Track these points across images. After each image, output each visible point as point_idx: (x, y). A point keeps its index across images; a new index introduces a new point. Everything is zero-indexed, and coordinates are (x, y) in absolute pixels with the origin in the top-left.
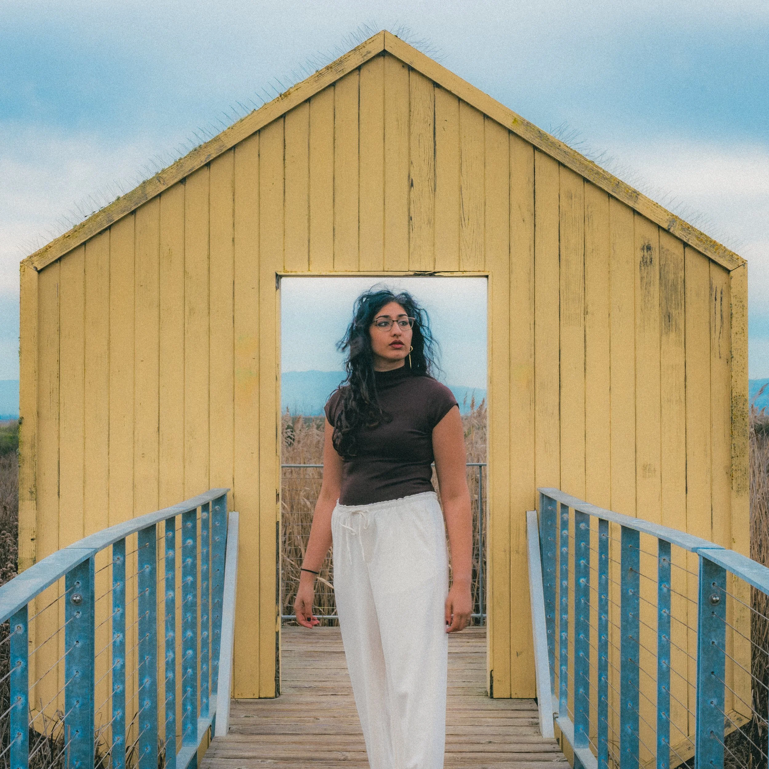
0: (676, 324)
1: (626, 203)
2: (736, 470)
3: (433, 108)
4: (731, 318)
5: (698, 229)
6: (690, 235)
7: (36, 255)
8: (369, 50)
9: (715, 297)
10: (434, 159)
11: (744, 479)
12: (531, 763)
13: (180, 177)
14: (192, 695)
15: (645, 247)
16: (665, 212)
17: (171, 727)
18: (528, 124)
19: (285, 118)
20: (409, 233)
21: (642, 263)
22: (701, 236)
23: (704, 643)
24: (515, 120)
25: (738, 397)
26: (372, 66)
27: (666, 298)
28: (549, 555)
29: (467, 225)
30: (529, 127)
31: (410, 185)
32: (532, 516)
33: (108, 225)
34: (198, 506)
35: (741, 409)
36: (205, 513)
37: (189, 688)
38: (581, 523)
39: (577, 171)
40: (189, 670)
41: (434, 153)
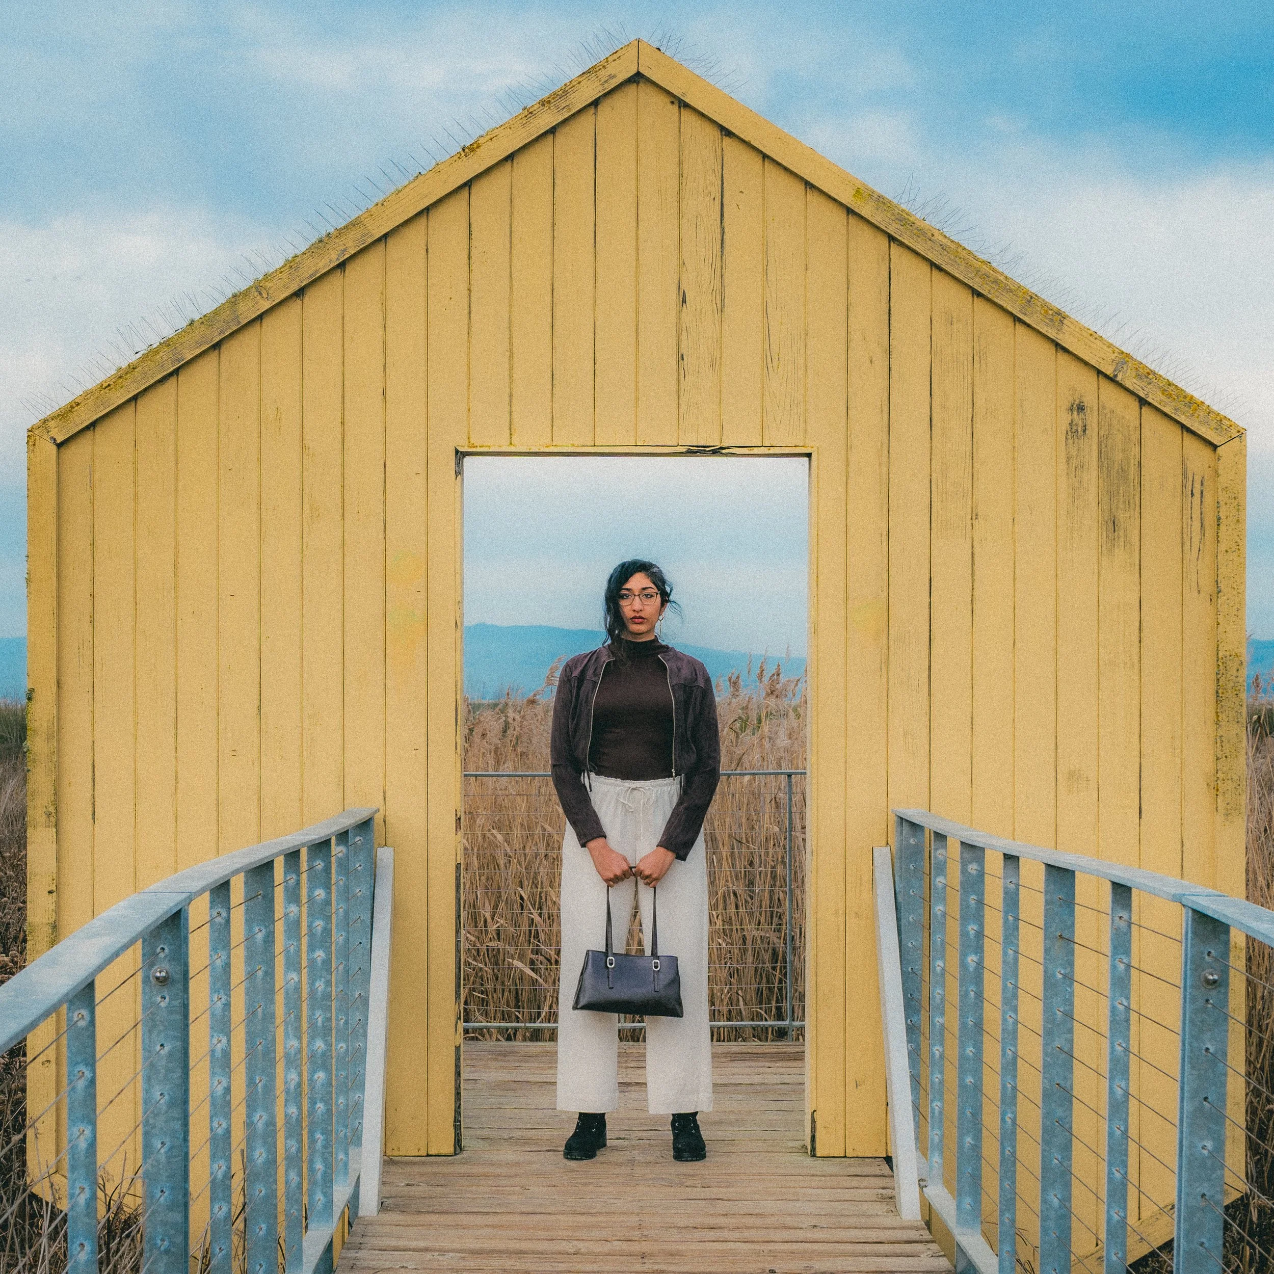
0: (1126, 536)
1: (1043, 331)
2: (1224, 780)
3: (720, 170)
5: (1164, 376)
6: (1149, 387)
7: (53, 417)
8: (613, 73)
9: (1192, 491)
10: (722, 257)
11: (1238, 794)
12: (885, 1259)
13: (294, 287)
14: (325, 1147)
15: (1075, 406)
16: (1109, 347)
17: (293, 1196)
18: (880, 197)
19: (471, 187)
20: (679, 381)
21: (1069, 433)
22: (1170, 389)
23: (1191, 1050)
24: (858, 191)
25: (1228, 657)
26: (618, 101)
27: (1109, 492)
28: (911, 920)
29: (776, 368)
30: (881, 201)
31: (681, 299)
32: (883, 856)
33: (174, 367)
34: (332, 834)
35: (1233, 678)
36: (342, 848)
37: (318, 1135)
38: (970, 863)
39: (962, 278)
40: (318, 1105)
41: (722, 247)
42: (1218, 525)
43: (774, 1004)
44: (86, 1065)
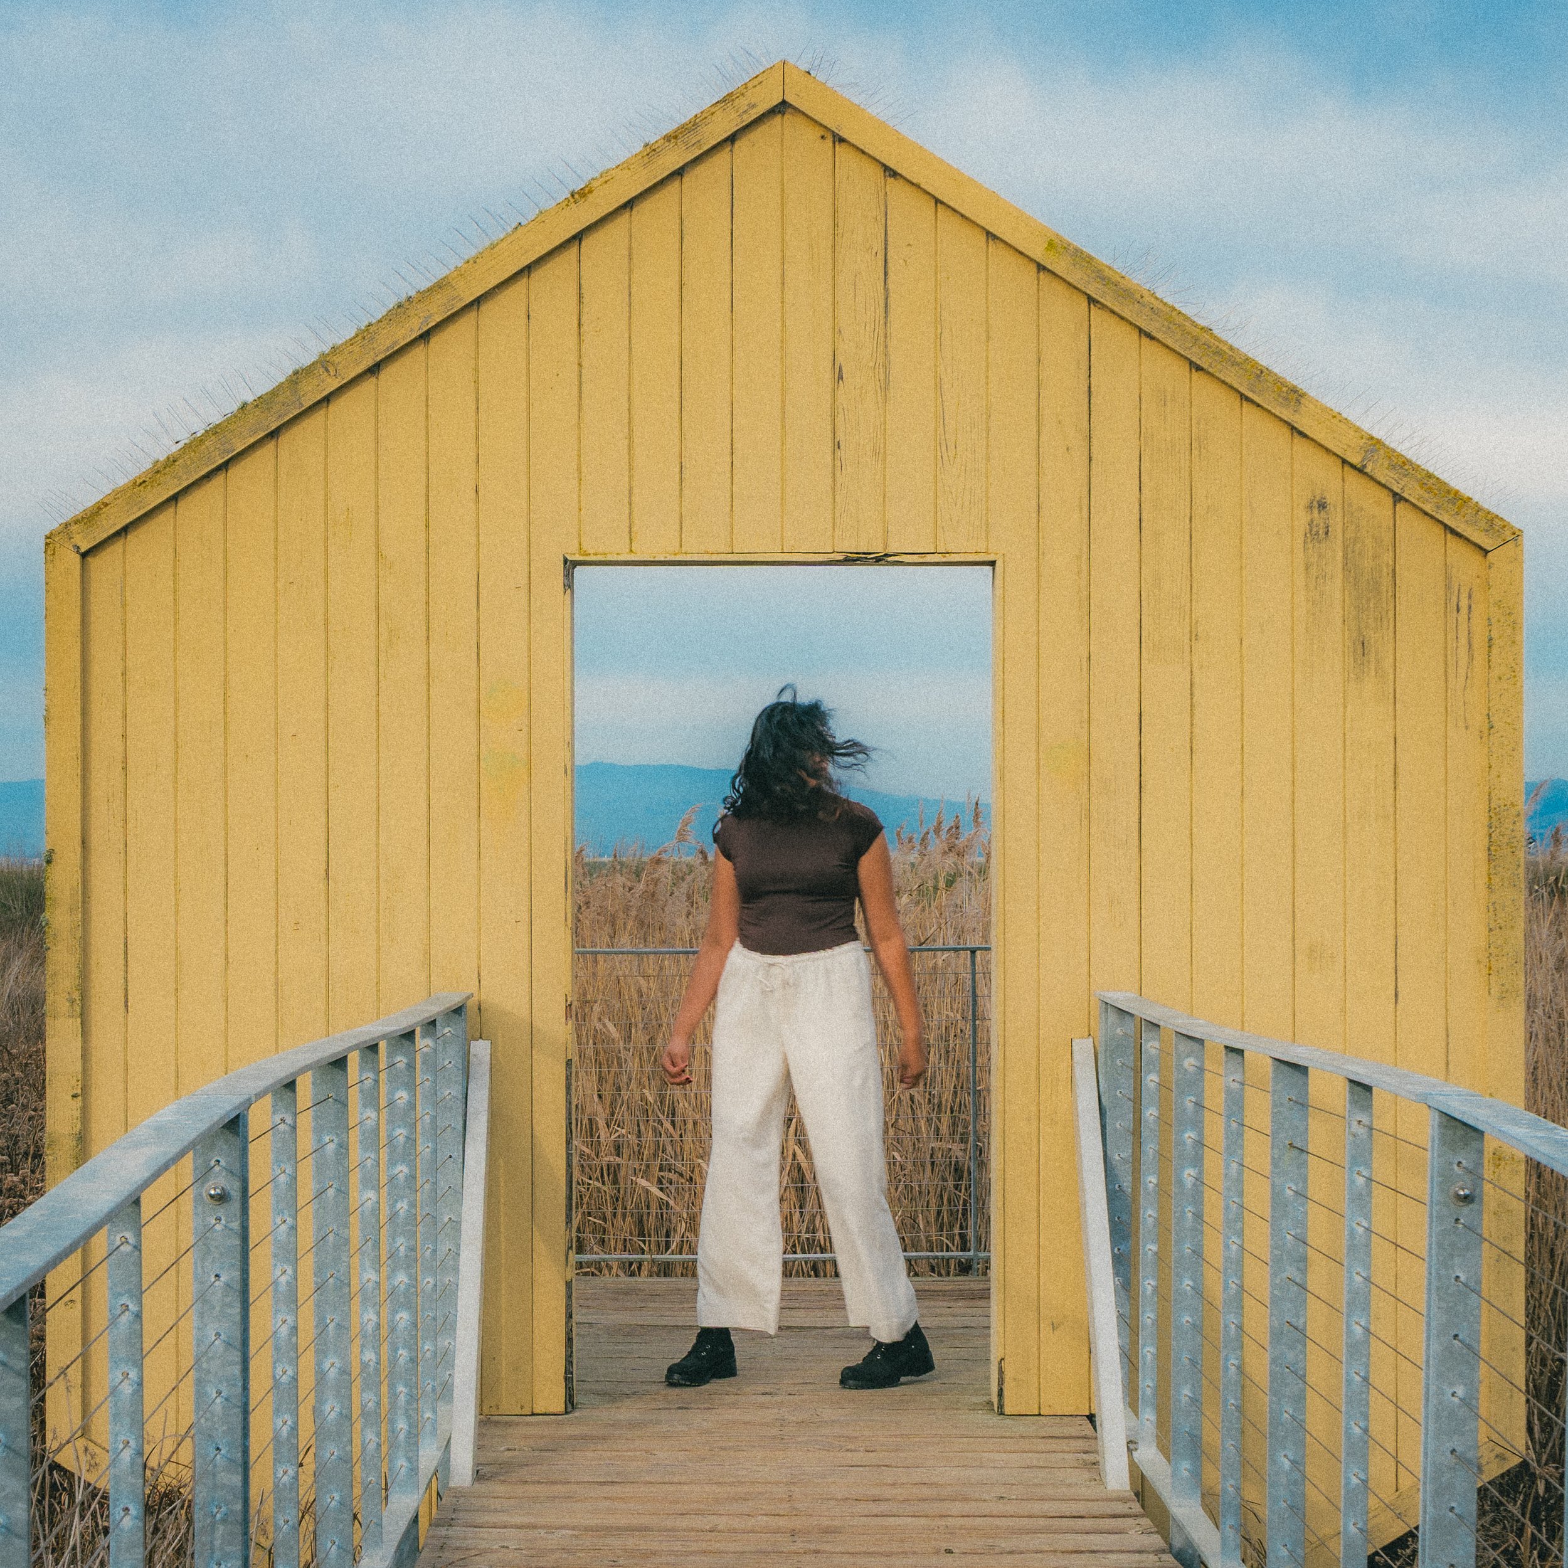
0: (1377, 660)
1: (1276, 412)
2: (1497, 956)
3: (883, 219)
5: (1422, 466)
6: (1405, 479)
7: (76, 521)
8: (754, 101)
9: (1457, 605)
10: (886, 322)
11: (1515, 973)
12: (1085, 1536)
13: (368, 362)
14: (409, 1402)
15: (1315, 503)
16: (1356, 431)
18: (1078, 251)
19: (580, 240)
20: (834, 474)
21: (1308, 535)
22: (1430, 482)
23: (1439, 1279)
24: (1051, 244)
25: (1502, 807)
26: (759, 136)
27: (1357, 607)
28: (1118, 1126)
29: (952, 459)
30: (1080, 257)
31: (837, 375)
32: (1084, 1049)
33: (223, 460)
34: (417, 1024)
35: (1508, 832)
36: (429, 1041)
37: (401, 1388)
38: (1187, 1057)
39: (1178, 349)
40: (400, 1352)
41: (886, 312)
42: (1490, 647)
43: (957, 1231)
44: (131, 1297)
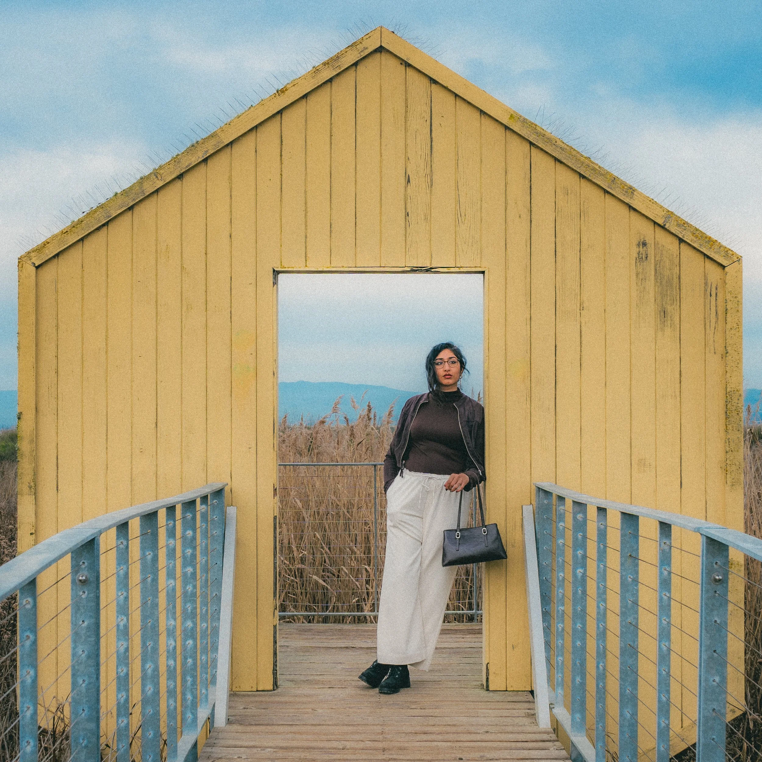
0: (671, 320)
1: (622, 199)
2: (730, 465)
3: (430, 104)
4: (726, 313)
5: (693, 225)
6: (685, 231)
7: (33, 251)
8: (366, 46)
9: (710, 293)
10: (431, 155)
11: (739, 473)
12: (528, 751)
13: (177, 173)
14: (192, 685)
15: (641, 243)
16: (660, 208)
17: (171, 714)
18: (525, 121)
19: (281, 114)
20: (406, 229)
21: (637, 259)
22: (697, 233)
23: (706, 622)
24: (511, 116)
25: (732, 392)
26: (369, 63)
27: (662, 294)
28: (545, 549)
29: (463, 221)
30: (526, 123)
31: (407, 180)
32: (528, 510)
33: (106, 221)
34: (197, 497)
35: (735, 404)
36: (204, 506)
37: (188, 678)
38: (578, 513)
39: (574, 168)
40: (188, 660)
41: (431, 149)
43: (467, 601)
44: (31, 632)
